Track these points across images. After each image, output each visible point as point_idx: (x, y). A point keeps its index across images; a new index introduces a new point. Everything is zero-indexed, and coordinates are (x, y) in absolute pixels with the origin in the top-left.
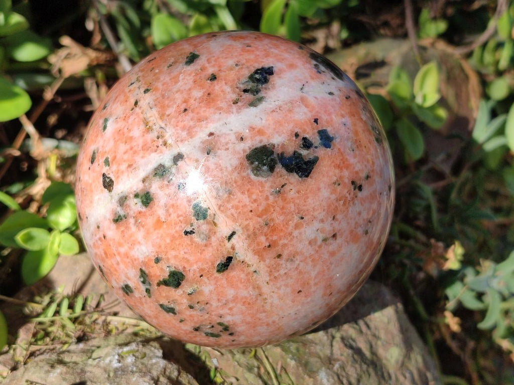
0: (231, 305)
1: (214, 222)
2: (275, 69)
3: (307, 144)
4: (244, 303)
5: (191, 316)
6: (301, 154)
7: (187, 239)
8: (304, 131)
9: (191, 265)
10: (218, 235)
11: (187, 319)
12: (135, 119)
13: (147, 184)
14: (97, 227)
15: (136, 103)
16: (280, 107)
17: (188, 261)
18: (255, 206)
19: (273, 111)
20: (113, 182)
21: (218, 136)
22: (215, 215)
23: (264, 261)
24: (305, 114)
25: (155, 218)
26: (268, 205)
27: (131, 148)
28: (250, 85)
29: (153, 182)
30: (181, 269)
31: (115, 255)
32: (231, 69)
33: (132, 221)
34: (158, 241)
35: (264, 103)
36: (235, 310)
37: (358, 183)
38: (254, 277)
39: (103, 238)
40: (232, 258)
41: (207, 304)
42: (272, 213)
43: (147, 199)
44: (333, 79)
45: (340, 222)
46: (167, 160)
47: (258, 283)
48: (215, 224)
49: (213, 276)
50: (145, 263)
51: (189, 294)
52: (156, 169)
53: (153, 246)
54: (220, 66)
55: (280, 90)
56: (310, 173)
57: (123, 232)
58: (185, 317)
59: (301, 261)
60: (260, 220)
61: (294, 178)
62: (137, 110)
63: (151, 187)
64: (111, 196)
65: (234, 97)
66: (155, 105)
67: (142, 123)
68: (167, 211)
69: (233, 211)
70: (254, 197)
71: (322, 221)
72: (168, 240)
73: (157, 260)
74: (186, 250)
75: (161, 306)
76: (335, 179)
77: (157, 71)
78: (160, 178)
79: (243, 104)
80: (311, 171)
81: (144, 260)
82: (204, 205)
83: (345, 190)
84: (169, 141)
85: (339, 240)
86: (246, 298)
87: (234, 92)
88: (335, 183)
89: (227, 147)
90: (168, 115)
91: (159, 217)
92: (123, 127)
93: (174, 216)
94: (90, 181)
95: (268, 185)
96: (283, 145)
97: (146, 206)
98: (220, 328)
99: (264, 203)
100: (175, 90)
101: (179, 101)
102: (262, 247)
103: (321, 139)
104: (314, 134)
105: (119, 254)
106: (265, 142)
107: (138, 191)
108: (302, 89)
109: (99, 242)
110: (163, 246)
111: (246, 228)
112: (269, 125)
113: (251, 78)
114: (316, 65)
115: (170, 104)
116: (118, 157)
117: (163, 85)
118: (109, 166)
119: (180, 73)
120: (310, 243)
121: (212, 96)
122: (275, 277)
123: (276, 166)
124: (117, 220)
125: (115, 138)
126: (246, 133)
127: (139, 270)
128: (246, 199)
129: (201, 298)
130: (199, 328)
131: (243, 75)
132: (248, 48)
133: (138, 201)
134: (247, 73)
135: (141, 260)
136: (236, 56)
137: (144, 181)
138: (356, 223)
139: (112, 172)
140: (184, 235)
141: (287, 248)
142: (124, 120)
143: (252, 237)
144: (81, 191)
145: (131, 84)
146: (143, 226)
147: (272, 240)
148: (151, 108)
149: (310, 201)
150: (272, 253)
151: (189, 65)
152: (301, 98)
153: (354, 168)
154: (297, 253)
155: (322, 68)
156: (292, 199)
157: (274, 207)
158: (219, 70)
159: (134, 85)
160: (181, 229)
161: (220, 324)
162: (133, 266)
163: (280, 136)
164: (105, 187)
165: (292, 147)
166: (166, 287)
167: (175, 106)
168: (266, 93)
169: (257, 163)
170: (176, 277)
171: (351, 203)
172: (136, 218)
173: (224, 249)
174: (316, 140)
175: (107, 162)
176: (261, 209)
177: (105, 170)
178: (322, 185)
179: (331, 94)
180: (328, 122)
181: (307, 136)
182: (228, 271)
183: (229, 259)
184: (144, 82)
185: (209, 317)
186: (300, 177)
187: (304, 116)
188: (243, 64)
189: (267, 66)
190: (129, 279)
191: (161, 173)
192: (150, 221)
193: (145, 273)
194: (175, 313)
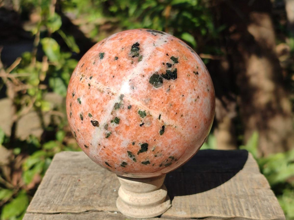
0: (172, 146)
1: (150, 115)
2: (139, 43)
3: (169, 65)
4: (177, 142)
5: (157, 160)
6: (169, 70)
7: (142, 128)
8: (165, 61)
9: (149, 138)
10: (154, 119)
11: (156, 162)
12: (93, 91)
13: (114, 115)
14: (98, 145)
15: (89, 85)
16: (151, 56)
17: (147, 137)
18: (163, 100)
19: (149, 59)
20: (98, 122)
21: (133, 80)
22: (149, 112)
23: (177, 120)
24: (161, 54)
25: (125, 127)
26: (168, 97)
27: (99, 104)
28: (134, 54)
29: (116, 112)
30: (145, 142)
31: (113, 152)
32: (122, 51)
33: (115, 133)
34: (130, 135)
35: (143, 57)
36: (174, 148)
37: (196, 72)
38: (176, 130)
39: (104, 148)
40: (164, 126)
41: (162, 151)
42: (171, 99)
43: (117, 120)
44: (162, 35)
45: (198, 90)
46: (118, 100)
47: (178, 131)
48: (151, 116)
49: (160, 138)
50: (128, 148)
51: (153, 151)
52: (115, 106)
53: (129, 138)
54: (116, 53)
55: (146, 50)
56: (177, 76)
57: (113, 140)
58: (154, 162)
59: (191, 113)
60: (168, 104)
61: (172, 81)
62: (92, 87)
63: (116, 114)
64: (100, 128)
65: (130, 61)
66: (99, 81)
67: (98, 91)
68: (128, 120)
69: (155, 106)
70: (161, 96)
71: (191, 93)
72: (135, 133)
73: (134, 144)
74: (144, 133)
75: (143, 163)
76: (187, 74)
77: (90, 68)
78: (118, 109)
79: (136, 62)
80: (177, 75)
81: (127, 147)
82: (143, 110)
83: (193, 77)
84: (114, 92)
85: (201, 98)
86: (177, 140)
87: (129, 59)
88: (188, 76)
89: (139, 82)
90: (108, 82)
91: (126, 125)
92: (89, 97)
93: (132, 121)
94: (86, 128)
95: (164, 89)
96: (161, 70)
97: (118, 124)
98: (171, 159)
99: (166, 97)
100: (104, 71)
101: (109, 75)
102: (173, 115)
103: (173, 61)
104: (169, 60)
105: (115, 150)
106: (153, 73)
107: (111, 119)
108: (154, 45)
109: (103, 151)
110: (133, 136)
111: (164, 111)
112: (151, 65)
113: (132, 50)
114: (152, 33)
115: (105, 77)
116: (94, 110)
117: (97, 72)
118: (92, 116)
119: (101, 63)
120: (191, 104)
121: (121, 65)
122: (184, 125)
123: (163, 80)
124: (108, 136)
125: (88, 104)
126: (144, 73)
127: (127, 152)
128: (158, 99)
129: (159, 150)
130: (161, 164)
131: (128, 51)
132: (122, 40)
133: (114, 123)
134: (129, 50)
135: (126, 147)
136: (120, 45)
137: (112, 114)
138: (203, 88)
139: (95, 118)
140: (140, 127)
141: (183, 111)
142: (88, 94)
143: (168, 113)
144: (82, 135)
145: (81, 79)
146: (121, 132)
147: (176, 111)
148: (98, 83)
149: (182, 87)
150: (179, 115)
151: (103, 59)
152: (156, 49)
153: (191, 66)
154: (188, 111)
155: (155, 33)
156: (176, 90)
157: (170, 97)
158: (117, 54)
159: (83, 79)
160: (138, 125)
161: (170, 157)
162: (124, 152)
163: (157, 67)
164: (95, 126)
165: (165, 69)
166: (142, 153)
167: (108, 77)
168: (142, 53)
169: (155, 82)
170: (144, 146)
171: (197, 80)
172: (116, 131)
173: (159, 124)
174: (172, 62)
175: (90, 115)
176: (166, 100)
177: (91, 119)
178: (183, 78)
179: (166, 41)
180: (171, 53)
181: (167, 62)
182: (165, 132)
183: (163, 127)
184: (87, 75)
185: (165, 157)
186: (174, 79)
187: (162, 55)
188: (125, 47)
189: (135, 43)
190: (123, 159)
191: (118, 107)
192: (123, 129)
193: (130, 152)
194: (150, 163)
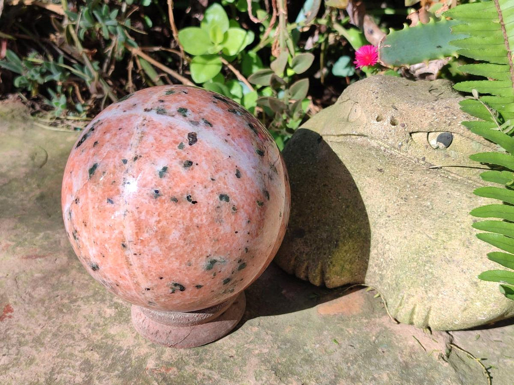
27: (161, 134)
29: (170, 112)
33: (202, 114)
43: (182, 110)
52: (162, 114)
53: (207, 104)
57: (213, 119)
62: (138, 153)
63: (173, 111)
64: (198, 132)
68: (180, 101)
72: (198, 98)
78: (165, 110)
81: (221, 109)
91: (188, 103)
93: (181, 98)
97: (187, 109)
107: (181, 116)
110: (204, 100)
115: (122, 139)
116: (172, 140)
117: (115, 157)
118: (182, 143)
119: (103, 159)
121: (105, 131)
124: (209, 124)
133: (187, 114)
137: (173, 116)
139: (184, 138)
140: (189, 94)
142: (150, 156)
146: (200, 108)
148: (132, 145)
151: (96, 164)
160: (186, 95)
164: (196, 140)
167: (121, 136)
172: (199, 113)
175: (181, 146)
177: (187, 145)
191: (162, 111)
192: (194, 106)
